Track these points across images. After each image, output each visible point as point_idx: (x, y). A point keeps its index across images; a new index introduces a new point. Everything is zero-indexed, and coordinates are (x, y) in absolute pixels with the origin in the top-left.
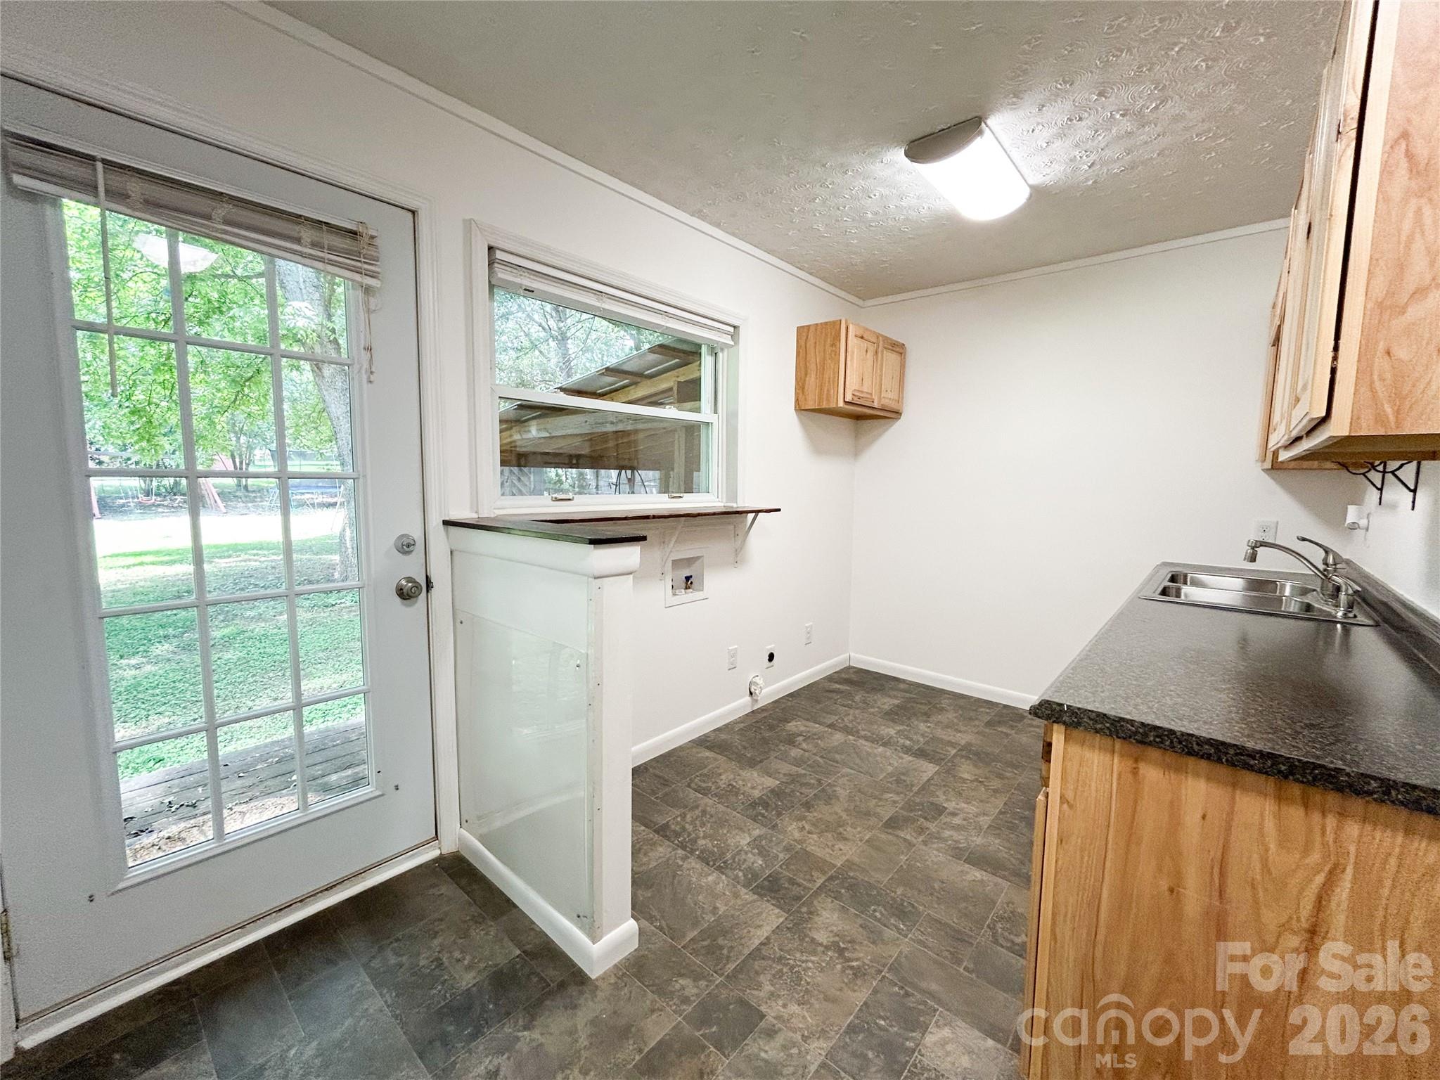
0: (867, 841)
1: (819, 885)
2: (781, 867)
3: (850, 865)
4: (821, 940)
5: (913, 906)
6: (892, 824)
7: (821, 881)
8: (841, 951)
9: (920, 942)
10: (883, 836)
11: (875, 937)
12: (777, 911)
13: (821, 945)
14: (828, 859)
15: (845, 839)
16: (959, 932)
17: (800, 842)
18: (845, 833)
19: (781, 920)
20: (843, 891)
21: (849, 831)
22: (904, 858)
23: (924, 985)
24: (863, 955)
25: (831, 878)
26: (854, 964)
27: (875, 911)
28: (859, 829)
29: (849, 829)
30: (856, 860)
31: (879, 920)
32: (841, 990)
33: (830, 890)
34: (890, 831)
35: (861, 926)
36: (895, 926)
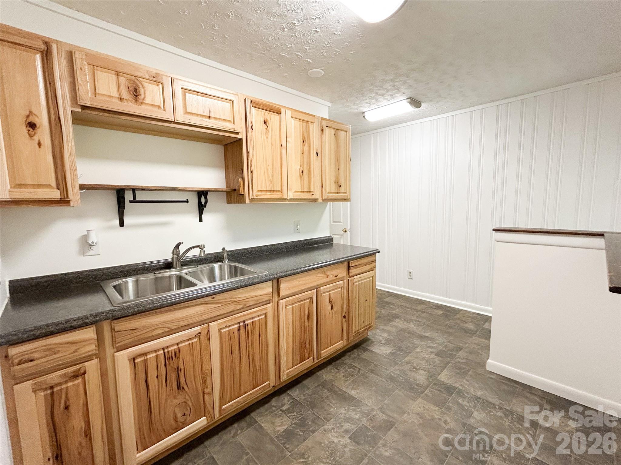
0: (405, 413)
1: (427, 390)
2: (448, 399)
3: (414, 399)
4: (422, 371)
5: (386, 381)
6: (389, 425)
7: (426, 391)
8: (415, 368)
9: (386, 369)
10: (395, 415)
11: (403, 372)
12: (442, 380)
13: (422, 370)
14: (425, 402)
15: (418, 414)
16: (371, 372)
17: (443, 413)
18: (419, 419)
19: (439, 377)
20: (416, 387)
21: (416, 420)
22: (386, 402)
23: (388, 360)
24: (407, 367)
25: (422, 392)
26: (410, 365)
27: (402, 379)
28: (410, 421)
29: (416, 421)
30: (411, 402)
31: (400, 376)
32: (414, 360)
33: (422, 387)
34: (391, 419)
35: (407, 375)
36: (395, 374)
